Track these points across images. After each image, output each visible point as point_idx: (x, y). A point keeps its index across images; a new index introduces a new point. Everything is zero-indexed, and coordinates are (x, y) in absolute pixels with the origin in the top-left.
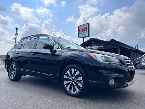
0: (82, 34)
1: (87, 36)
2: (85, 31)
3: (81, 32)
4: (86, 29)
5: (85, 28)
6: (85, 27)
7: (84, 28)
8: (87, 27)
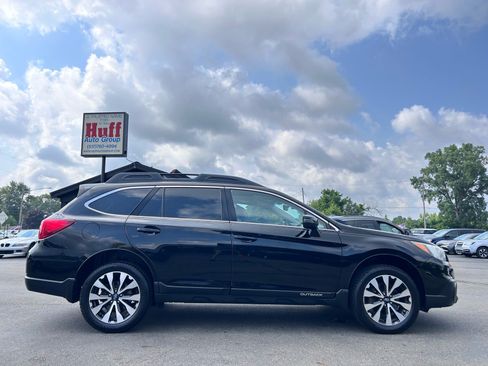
0: (100, 143)
1: (121, 153)
2: (111, 135)
3: (94, 134)
4: (115, 130)
5: (111, 127)
6: (113, 124)
7: (108, 126)
8: (122, 126)
